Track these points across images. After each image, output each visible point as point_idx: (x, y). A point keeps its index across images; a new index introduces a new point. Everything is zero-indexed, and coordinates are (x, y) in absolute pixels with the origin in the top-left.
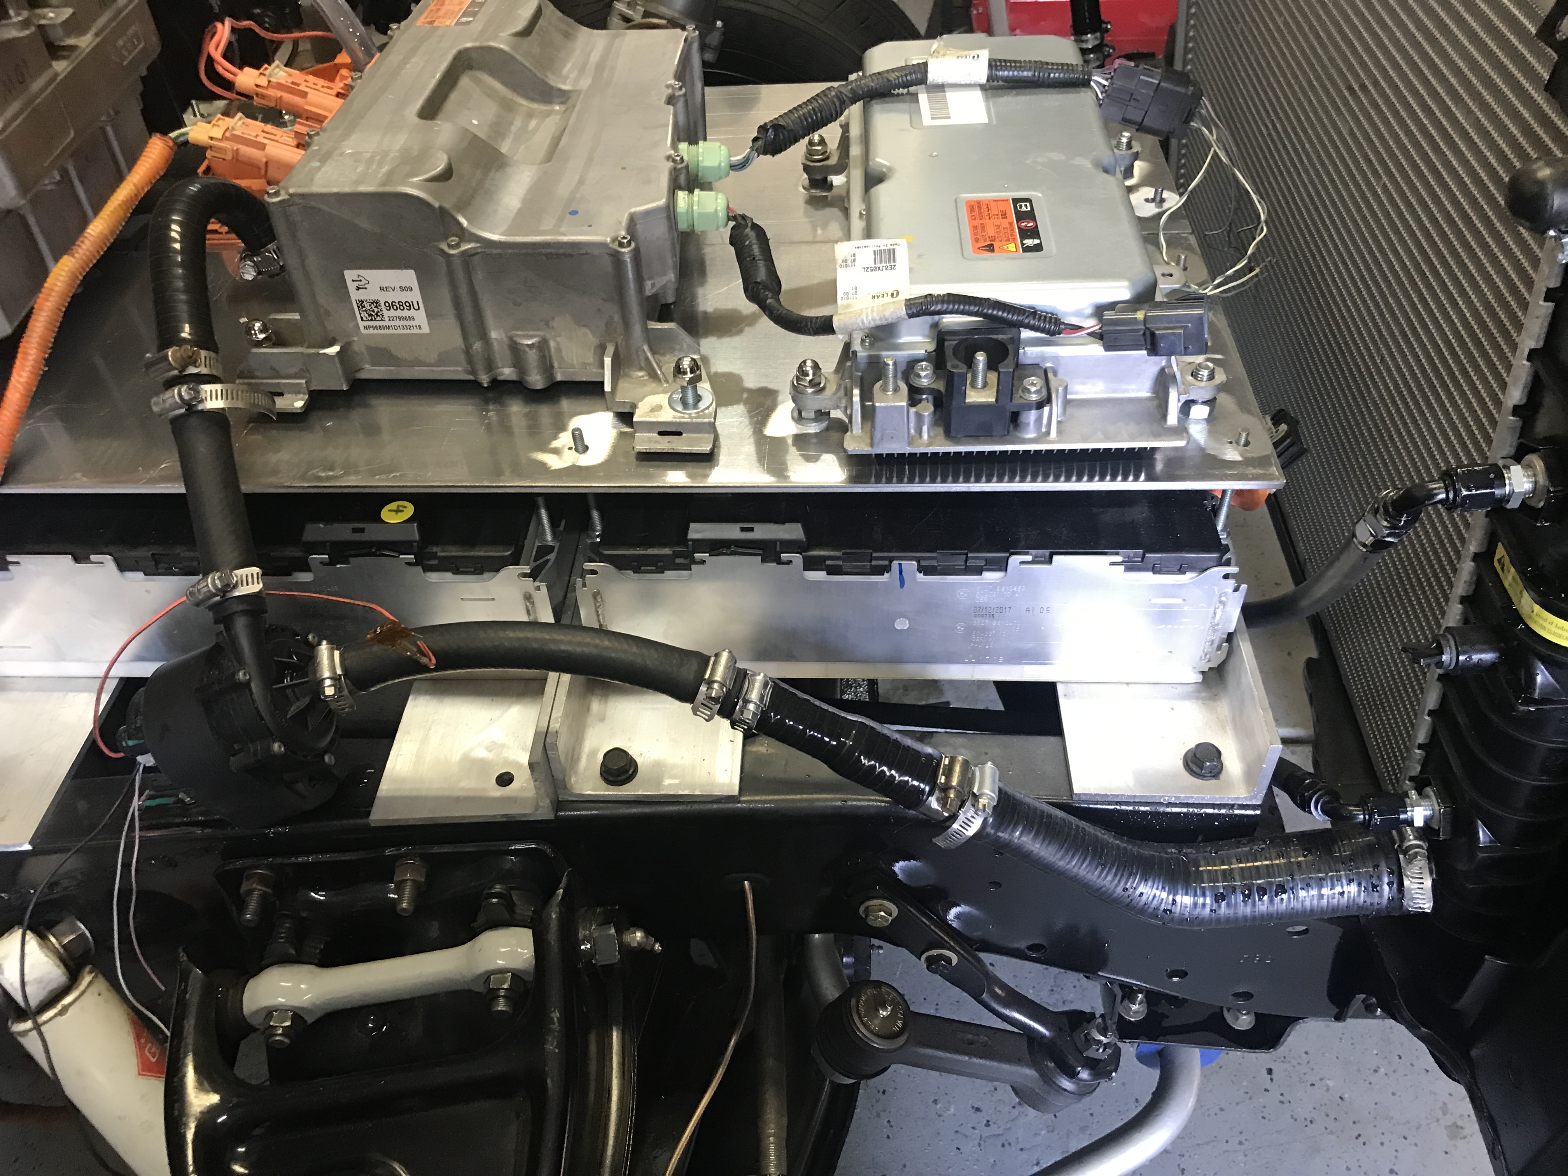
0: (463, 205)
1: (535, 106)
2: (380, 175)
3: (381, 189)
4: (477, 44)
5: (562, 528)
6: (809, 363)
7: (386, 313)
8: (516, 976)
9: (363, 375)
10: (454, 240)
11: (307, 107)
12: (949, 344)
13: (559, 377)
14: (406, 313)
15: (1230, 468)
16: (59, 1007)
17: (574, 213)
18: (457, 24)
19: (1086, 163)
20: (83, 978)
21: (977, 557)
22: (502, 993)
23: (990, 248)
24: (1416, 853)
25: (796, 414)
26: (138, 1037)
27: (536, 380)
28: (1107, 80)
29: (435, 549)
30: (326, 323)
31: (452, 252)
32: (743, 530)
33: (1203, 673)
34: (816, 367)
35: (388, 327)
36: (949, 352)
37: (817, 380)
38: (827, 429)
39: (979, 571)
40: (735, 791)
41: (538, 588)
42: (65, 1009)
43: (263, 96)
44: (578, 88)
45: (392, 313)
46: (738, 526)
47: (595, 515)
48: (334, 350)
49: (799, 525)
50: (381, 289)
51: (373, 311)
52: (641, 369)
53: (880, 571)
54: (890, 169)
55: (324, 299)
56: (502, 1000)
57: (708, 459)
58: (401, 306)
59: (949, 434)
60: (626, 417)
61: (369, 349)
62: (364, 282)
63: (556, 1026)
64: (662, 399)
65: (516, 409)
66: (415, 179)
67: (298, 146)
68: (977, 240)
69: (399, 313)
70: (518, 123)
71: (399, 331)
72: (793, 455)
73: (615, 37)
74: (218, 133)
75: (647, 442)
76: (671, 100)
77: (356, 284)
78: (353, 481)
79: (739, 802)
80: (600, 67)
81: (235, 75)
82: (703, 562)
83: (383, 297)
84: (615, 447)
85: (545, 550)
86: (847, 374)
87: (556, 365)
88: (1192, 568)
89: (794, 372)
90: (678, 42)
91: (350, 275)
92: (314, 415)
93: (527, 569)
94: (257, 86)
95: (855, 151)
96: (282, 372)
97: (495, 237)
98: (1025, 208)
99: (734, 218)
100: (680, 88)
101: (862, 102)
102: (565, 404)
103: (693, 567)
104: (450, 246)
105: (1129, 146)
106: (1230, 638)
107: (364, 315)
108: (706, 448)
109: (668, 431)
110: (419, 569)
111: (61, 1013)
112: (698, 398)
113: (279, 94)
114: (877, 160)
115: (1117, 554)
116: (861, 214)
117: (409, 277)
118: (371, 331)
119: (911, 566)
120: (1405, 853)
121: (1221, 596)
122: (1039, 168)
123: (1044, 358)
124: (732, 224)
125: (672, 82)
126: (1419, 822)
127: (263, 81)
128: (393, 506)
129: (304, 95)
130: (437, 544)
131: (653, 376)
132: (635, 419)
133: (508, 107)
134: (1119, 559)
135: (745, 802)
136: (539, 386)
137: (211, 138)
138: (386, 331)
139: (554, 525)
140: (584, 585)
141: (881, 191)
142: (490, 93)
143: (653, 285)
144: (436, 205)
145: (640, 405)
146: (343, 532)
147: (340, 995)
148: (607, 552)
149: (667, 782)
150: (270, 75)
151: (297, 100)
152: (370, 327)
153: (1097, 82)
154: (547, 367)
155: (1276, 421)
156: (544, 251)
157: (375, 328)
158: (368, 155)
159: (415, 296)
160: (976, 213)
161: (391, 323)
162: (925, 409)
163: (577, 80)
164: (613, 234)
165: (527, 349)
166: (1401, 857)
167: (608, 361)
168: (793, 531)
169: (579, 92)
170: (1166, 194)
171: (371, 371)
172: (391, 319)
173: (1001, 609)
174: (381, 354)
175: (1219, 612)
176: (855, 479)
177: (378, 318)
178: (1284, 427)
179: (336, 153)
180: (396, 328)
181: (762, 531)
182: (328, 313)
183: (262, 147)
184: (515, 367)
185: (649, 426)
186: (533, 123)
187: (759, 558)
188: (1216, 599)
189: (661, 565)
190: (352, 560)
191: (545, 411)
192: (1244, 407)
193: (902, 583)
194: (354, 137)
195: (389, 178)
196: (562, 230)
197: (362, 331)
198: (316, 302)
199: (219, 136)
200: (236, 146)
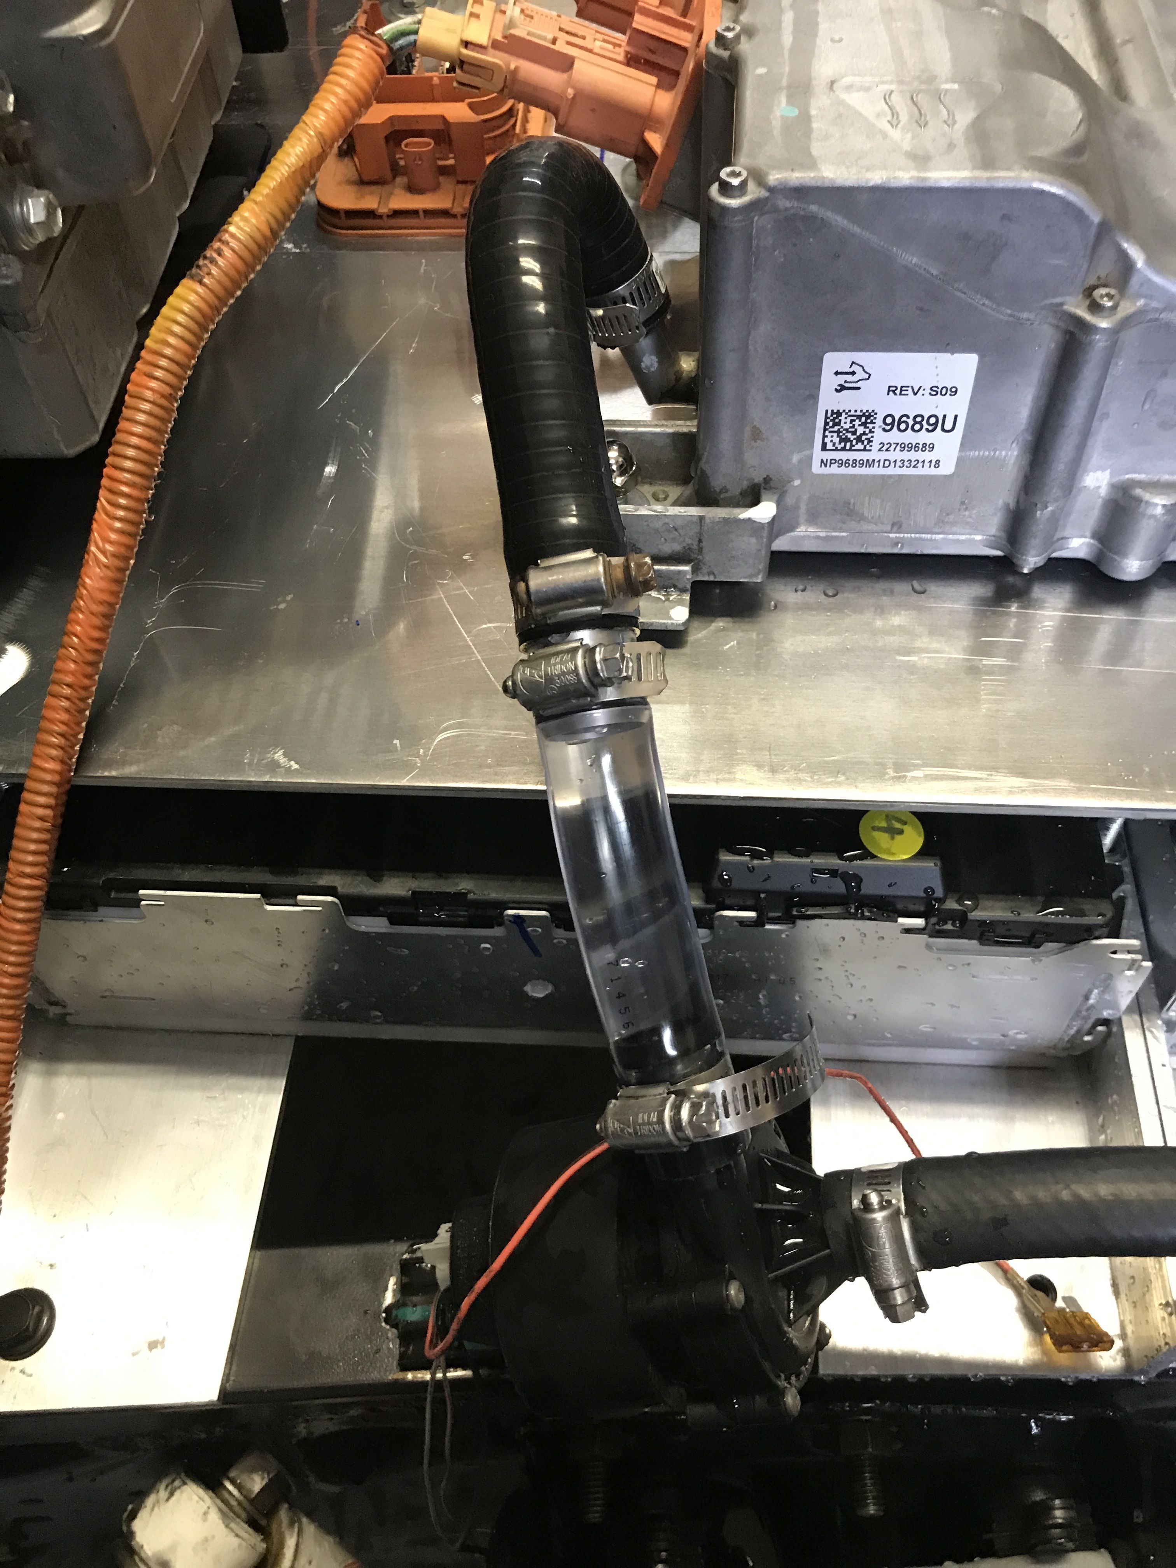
7: (879, 436)
14: (923, 437)
27: (1134, 564)
30: (753, 451)
31: (1103, 322)
35: (870, 463)
45: (895, 436)
48: (767, 511)
50: (892, 390)
51: (855, 432)
58: (918, 423)
67: (632, 61)
69: (909, 437)
71: (891, 471)
74: (478, 32)
77: (841, 379)
83: (887, 407)
91: (834, 362)
92: (702, 632)
104: (1096, 309)
107: (832, 439)
117: (962, 368)
136: (1134, 573)
137: (466, 44)
138: (862, 470)
152: (833, 461)
157: (841, 463)
159: (957, 405)
161: (883, 455)
165: (1158, 513)
172: (886, 447)
177: (860, 446)
180: (885, 463)
182: (758, 434)
183: (566, 64)
184: (1100, 539)
197: (816, 468)
198: (742, 416)
199: (483, 40)
200: (514, 63)
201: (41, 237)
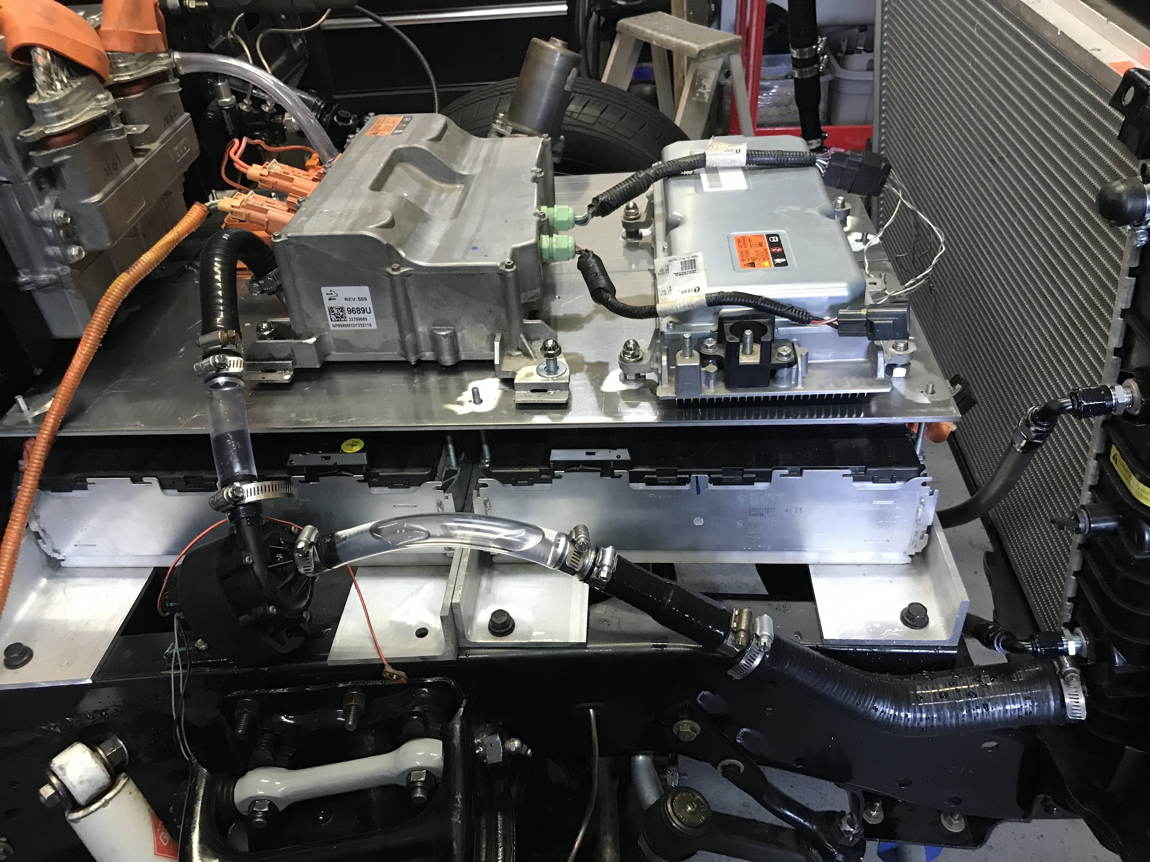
0: (402, 244)
1: (444, 185)
2: (348, 224)
3: (349, 233)
4: (407, 146)
5: (462, 459)
6: (632, 342)
7: (348, 316)
8: (429, 773)
9: (330, 359)
10: (396, 266)
11: (293, 188)
12: (727, 325)
13: (463, 357)
14: (362, 315)
15: (922, 409)
16: (103, 800)
17: (475, 248)
18: (392, 134)
19: (814, 212)
20: (119, 781)
21: (751, 472)
22: (419, 784)
23: (753, 265)
24: (1072, 676)
25: (622, 377)
26: (155, 827)
27: (448, 360)
28: (826, 161)
29: (377, 471)
30: (307, 323)
31: (395, 273)
32: (587, 454)
33: (911, 556)
34: (636, 344)
35: (349, 325)
36: (727, 330)
37: (636, 354)
38: (644, 387)
39: (751, 482)
40: (584, 640)
41: (447, 498)
42: (107, 802)
43: (265, 182)
44: (473, 173)
45: (352, 315)
46: (584, 451)
47: (486, 448)
48: (313, 340)
49: (627, 450)
50: (346, 299)
51: (339, 314)
52: (518, 350)
53: (683, 482)
54: (682, 218)
55: (307, 305)
56: (419, 790)
57: (564, 407)
58: (358, 310)
59: (729, 386)
60: (508, 382)
61: (335, 340)
62: (334, 294)
63: (459, 805)
64: (533, 369)
65: (433, 379)
66: (371, 227)
67: (289, 211)
68: (743, 260)
69: (357, 315)
70: (433, 196)
71: (356, 328)
72: (622, 405)
73: (495, 142)
74: (237, 203)
75: (523, 396)
76: (535, 180)
77: (329, 296)
78: (323, 424)
79: (586, 648)
80: (487, 160)
81: (247, 169)
82: (560, 477)
83: (346, 305)
84: (501, 401)
85: (450, 473)
86: (657, 348)
87: (461, 348)
88: (900, 479)
89: (621, 349)
90: (538, 145)
91: (325, 290)
92: (297, 385)
93: (440, 484)
94: (261, 175)
95: (658, 211)
96: (276, 356)
97: (423, 264)
98: (775, 240)
99: (580, 252)
100: (541, 172)
101: (662, 180)
102: (466, 375)
103: (554, 480)
104: (393, 270)
105: (843, 205)
106: (929, 529)
107: (333, 317)
108: (563, 399)
109: (538, 389)
110: (366, 484)
111: (104, 805)
112: (557, 368)
113: (275, 180)
114: (674, 213)
115: (847, 469)
116: (664, 248)
117: (364, 291)
118: (337, 328)
119: (704, 478)
120: (1064, 678)
121: (921, 499)
122: (783, 215)
123: (792, 335)
124: (578, 256)
125: (535, 168)
126: (1072, 652)
127: (265, 172)
128: (350, 441)
129: (291, 180)
130: (379, 468)
131: (527, 354)
132: (515, 382)
133: (426, 185)
134: (849, 472)
135: (590, 648)
136: (449, 363)
137: (233, 207)
138: (347, 328)
139: (457, 456)
140: (478, 495)
141: (678, 233)
142: (415, 177)
143: (526, 296)
144: (385, 242)
145: (518, 372)
146: (315, 459)
147: (303, 789)
148: (494, 471)
149: (535, 634)
150: (270, 168)
151: (287, 183)
152: (337, 325)
153: (819, 163)
154: (455, 350)
155: (953, 383)
156: (455, 272)
157: (340, 326)
158: (339, 213)
159: (368, 304)
160: (742, 244)
161: (352, 323)
162: (712, 369)
163: (472, 168)
164: (502, 261)
165: (442, 338)
166: (1062, 680)
167: (497, 344)
168: (624, 454)
169: (473, 176)
170: (869, 237)
171: (335, 356)
172: (351, 319)
173: (768, 510)
174: (343, 344)
175: (920, 510)
176: (664, 417)
177: (343, 319)
178: (959, 386)
179: (318, 211)
180: (354, 325)
181: (602, 455)
182: (308, 316)
183: (265, 211)
184: (433, 351)
185: (525, 386)
186: (443, 196)
187: (599, 474)
188: (918, 501)
189: (532, 480)
190: (320, 478)
191: (452, 380)
192: (929, 369)
193: (698, 492)
194: (328, 202)
195: (354, 224)
196: (468, 258)
197: (332, 328)
198: (301, 309)
199: (238, 205)
200: (248, 211)
201: (77, 259)
